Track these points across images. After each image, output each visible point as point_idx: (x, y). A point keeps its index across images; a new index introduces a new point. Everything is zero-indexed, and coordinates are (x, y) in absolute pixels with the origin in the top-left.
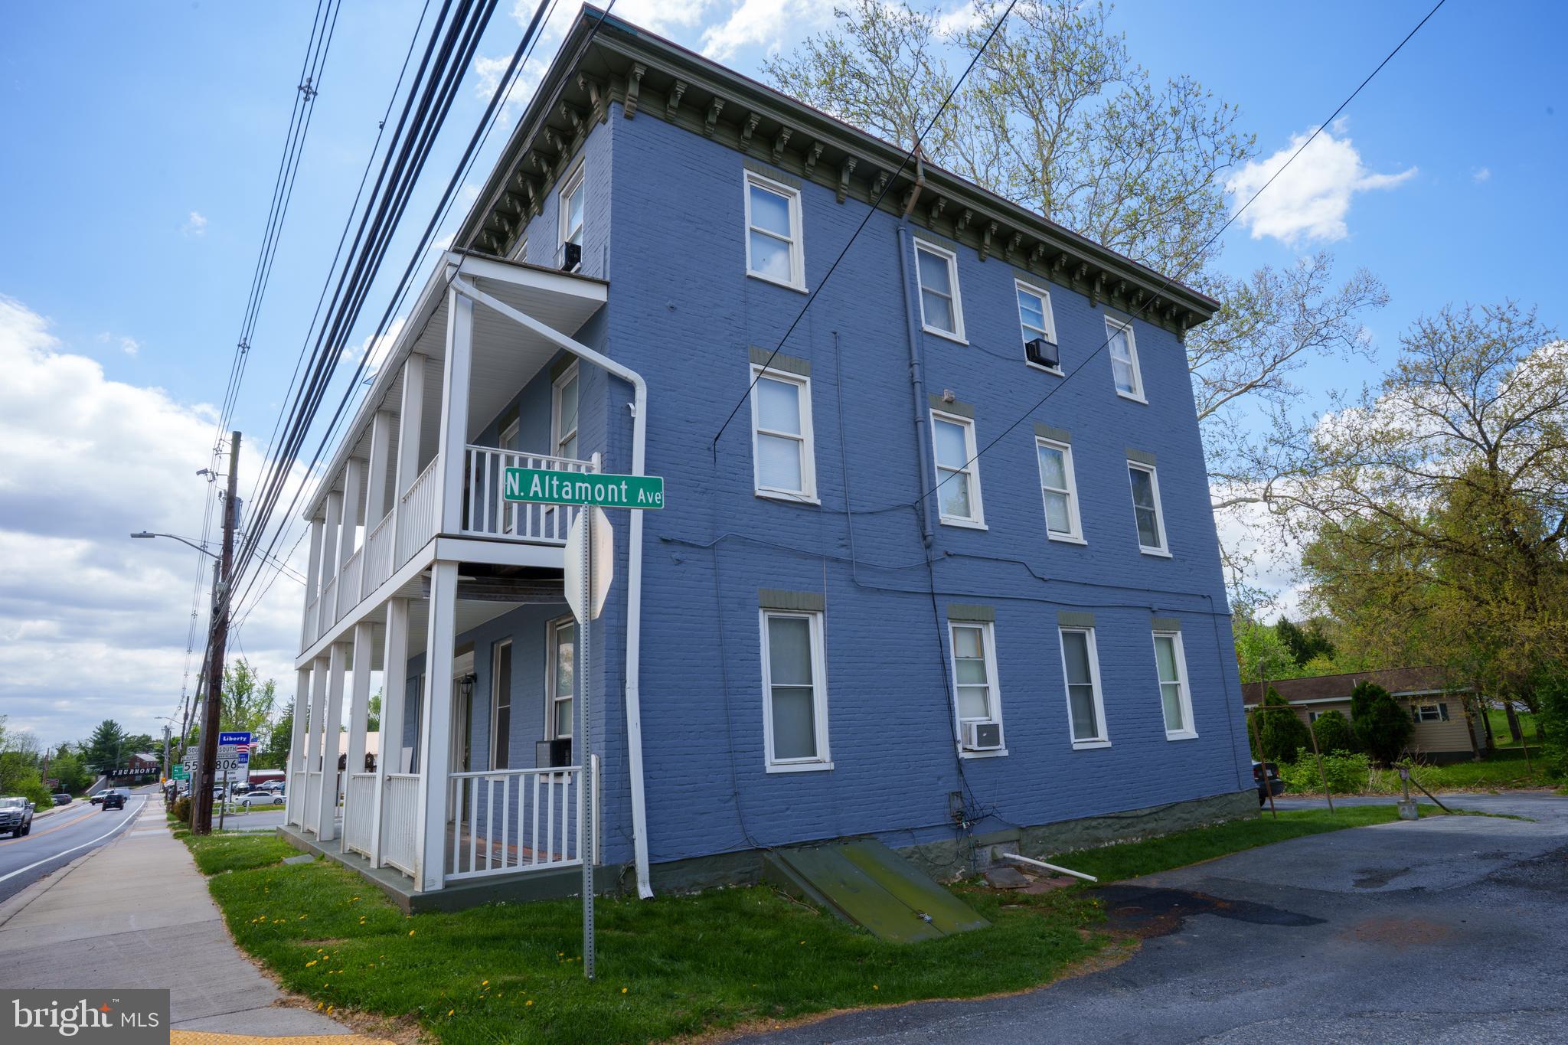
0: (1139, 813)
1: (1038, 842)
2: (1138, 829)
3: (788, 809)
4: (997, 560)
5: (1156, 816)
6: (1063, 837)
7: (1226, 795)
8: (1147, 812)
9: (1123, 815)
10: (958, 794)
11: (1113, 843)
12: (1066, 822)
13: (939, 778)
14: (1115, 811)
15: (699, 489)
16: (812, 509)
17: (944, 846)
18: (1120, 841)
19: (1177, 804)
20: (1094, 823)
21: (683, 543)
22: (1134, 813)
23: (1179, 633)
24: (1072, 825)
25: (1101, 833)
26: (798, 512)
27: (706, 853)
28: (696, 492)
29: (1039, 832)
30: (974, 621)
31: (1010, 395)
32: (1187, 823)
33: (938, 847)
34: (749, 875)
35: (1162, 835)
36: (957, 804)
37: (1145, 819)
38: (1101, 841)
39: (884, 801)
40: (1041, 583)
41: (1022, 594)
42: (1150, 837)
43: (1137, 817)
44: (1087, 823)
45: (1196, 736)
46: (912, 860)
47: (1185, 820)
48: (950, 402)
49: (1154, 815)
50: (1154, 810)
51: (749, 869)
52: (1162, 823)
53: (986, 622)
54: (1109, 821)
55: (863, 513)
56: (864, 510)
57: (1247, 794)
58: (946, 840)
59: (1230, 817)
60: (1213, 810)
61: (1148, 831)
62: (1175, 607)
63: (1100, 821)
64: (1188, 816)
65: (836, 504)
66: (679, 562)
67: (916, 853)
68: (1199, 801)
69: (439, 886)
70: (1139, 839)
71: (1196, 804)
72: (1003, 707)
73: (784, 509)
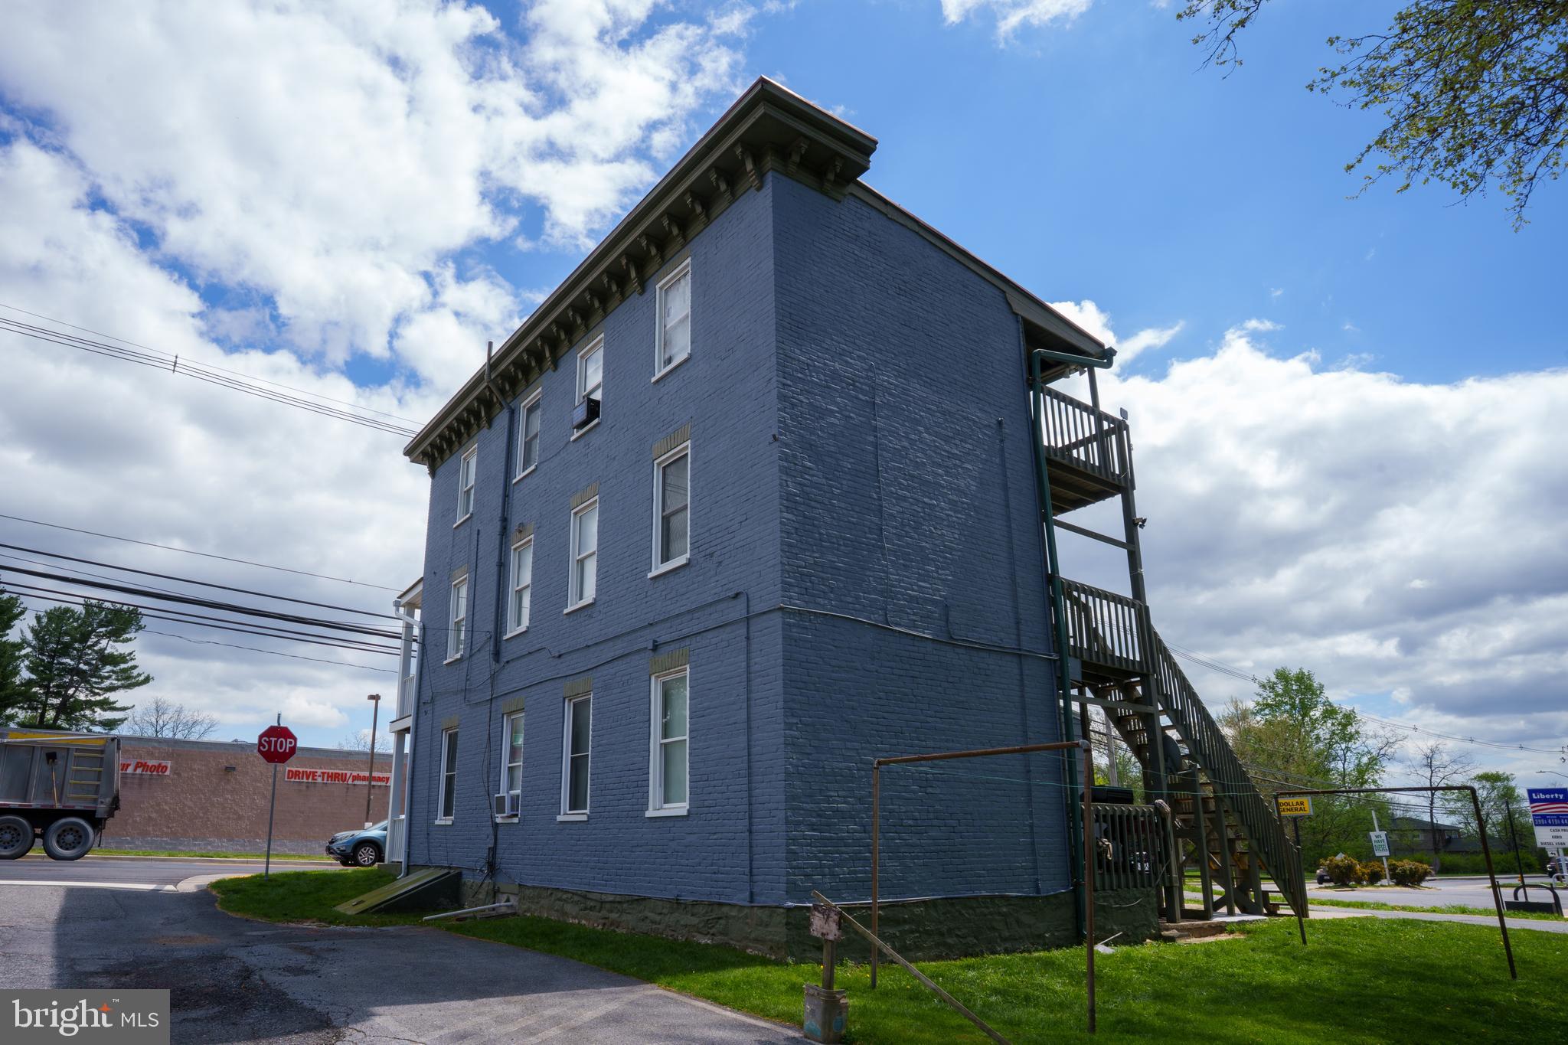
0: (603, 898)
2: (600, 914)
3: (440, 846)
5: (620, 907)
6: (542, 902)
7: (721, 904)
8: (611, 898)
9: (590, 895)
10: (492, 849)
11: (577, 921)
12: (545, 888)
14: (582, 889)
16: (460, 661)
17: (483, 886)
18: (583, 922)
20: (565, 896)
22: (600, 897)
23: (688, 668)
24: (548, 893)
25: (568, 908)
26: (456, 666)
30: (519, 711)
31: (558, 486)
32: (654, 926)
35: (624, 931)
37: (607, 906)
38: (568, 916)
39: (467, 848)
40: (557, 661)
41: (542, 677)
42: (611, 928)
43: (599, 901)
44: (559, 895)
45: (686, 812)
46: (471, 890)
47: (653, 922)
48: (520, 532)
49: (618, 904)
50: (618, 899)
54: (577, 898)
55: (476, 653)
56: (476, 650)
57: (759, 912)
58: (485, 881)
59: (719, 939)
61: (609, 921)
62: (687, 631)
63: (570, 895)
64: (658, 918)
66: (426, 713)
67: (473, 886)
70: (601, 927)
71: (673, 905)
72: (523, 781)
73: (453, 667)
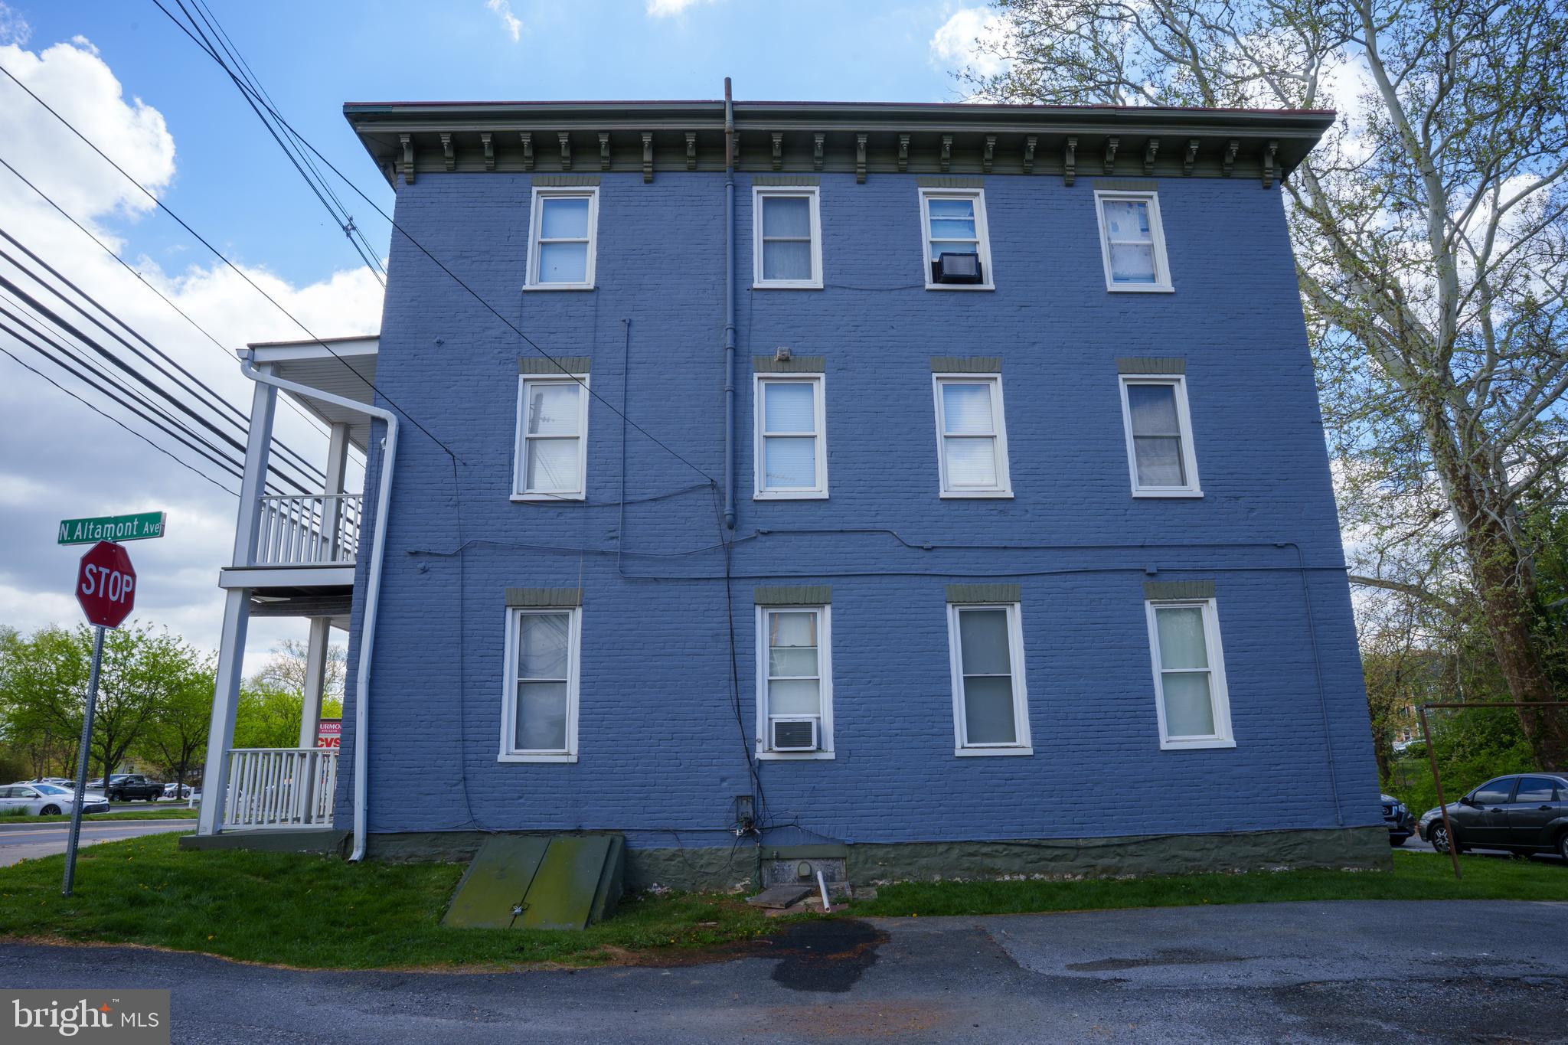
0: (1081, 843)
1: (877, 863)
2: (1078, 862)
3: (520, 797)
4: (842, 531)
5: (1120, 850)
6: (923, 861)
7: (1297, 831)
8: (1100, 842)
9: (1044, 843)
10: (750, 798)
11: (1023, 877)
12: (930, 844)
13: (723, 780)
14: (1035, 837)
15: (450, 503)
16: (577, 505)
17: (720, 853)
18: (1038, 876)
19: (1172, 836)
20: (985, 850)
21: (430, 554)
22: (1073, 843)
23: (1213, 602)
24: (941, 849)
25: (999, 863)
26: (560, 510)
27: (427, 829)
28: (448, 506)
29: (881, 853)
30: (805, 605)
31: (893, 332)
32: (1191, 864)
33: (711, 854)
34: (469, 855)
35: (1130, 876)
36: (747, 809)
37: (1094, 852)
38: (999, 873)
39: (641, 799)
40: (921, 553)
41: (883, 569)
42: (1104, 876)
43: (1078, 848)
44: (972, 849)
45: (1233, 744)
46: (673, 863)
47: (1187, 861)
48: (785, 360)
49: (1113, 848)
50: (1117, 841)
51: (469, 849)
52: (1129, 861)
53: (821, 605)
54: (1016, 850)
55: (643, 501)
56: (645, 497)
57: (1354, 833)
58: (726, 847)
59: (1299, 864)
60: (1261, 850)
61: (1099, 868)
62: (1207, 565)
63: (1000, 847)
64: (1197, 855)
65: (606, 496)
66: (424, 571)
67: (679, 856)
68: (1222, 835)
69: (209, 832)
70: (1079, 877)
71: (1216, 840)
72: (835, 703)
73: (542, 509)
